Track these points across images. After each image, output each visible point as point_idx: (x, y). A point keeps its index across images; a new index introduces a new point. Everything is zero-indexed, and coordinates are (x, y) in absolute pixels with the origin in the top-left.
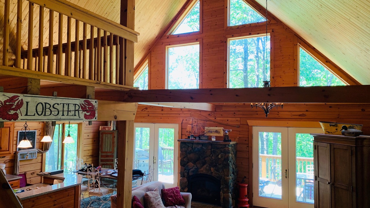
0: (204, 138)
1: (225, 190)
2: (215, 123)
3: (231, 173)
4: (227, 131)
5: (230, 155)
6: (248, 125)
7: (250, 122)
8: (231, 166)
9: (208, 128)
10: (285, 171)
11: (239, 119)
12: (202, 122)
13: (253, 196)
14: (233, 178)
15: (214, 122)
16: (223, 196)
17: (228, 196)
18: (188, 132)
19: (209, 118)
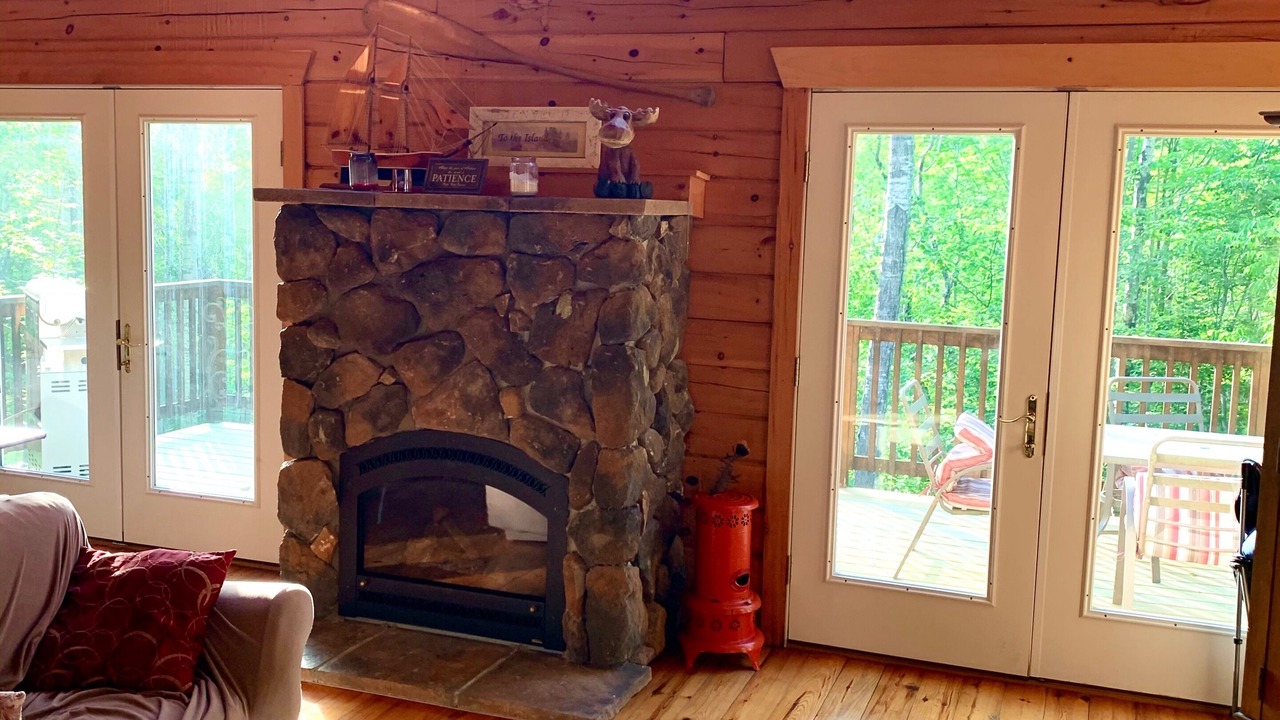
0: (454, 178)
1: (598, 540)
2: (541, 77)
3: (645, 422)
4: (626, 118)
5: (643, 298)
6: (779, 84)
7: (793, 63)
8: (647, 377)
9: (495, 117)
10: (1023, 408)
11: (714, 41)
12: (449, 71)
13: (786, 580)
14: (656, 459)
15: (536, 69)
16: (579, 582)
17: (618, 584)
18: (343, 137)
19: (496, 39)
